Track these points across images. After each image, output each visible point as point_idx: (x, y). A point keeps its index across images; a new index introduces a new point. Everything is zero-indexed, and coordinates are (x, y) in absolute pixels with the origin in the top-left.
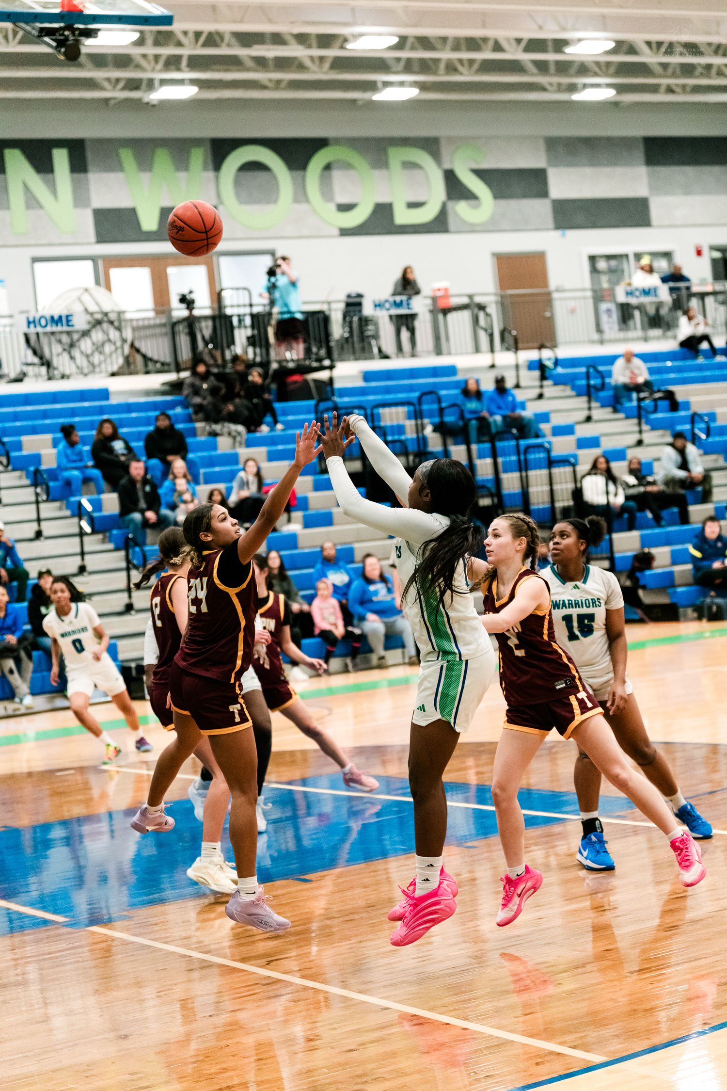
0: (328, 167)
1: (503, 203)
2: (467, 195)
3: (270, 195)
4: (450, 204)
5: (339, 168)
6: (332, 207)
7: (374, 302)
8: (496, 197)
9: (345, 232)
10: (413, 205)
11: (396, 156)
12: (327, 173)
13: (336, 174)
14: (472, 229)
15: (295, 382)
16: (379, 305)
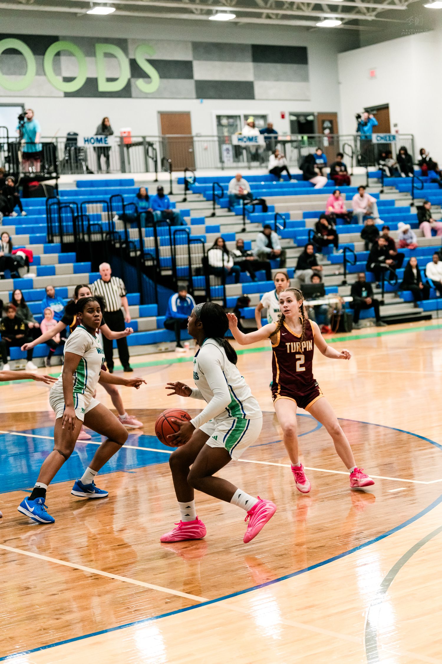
0: (58, 54)
1: (165, 81)
2: (144, 75)
3: (22, 69)
4: (133, 80)
5: (64, 55)
6: (60, 79)
7: (85, 138)
8: (161, 77)
9: (68, 95)
10: (110, 80)
11: (101, 49)
12: (57, 57)
13: (64, 59)
14: (146, 96)
15: (35, 186)
16: (88, 141)
